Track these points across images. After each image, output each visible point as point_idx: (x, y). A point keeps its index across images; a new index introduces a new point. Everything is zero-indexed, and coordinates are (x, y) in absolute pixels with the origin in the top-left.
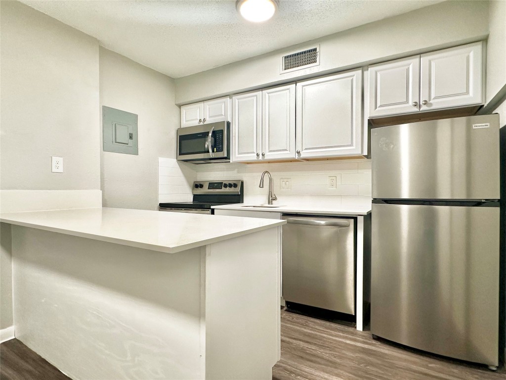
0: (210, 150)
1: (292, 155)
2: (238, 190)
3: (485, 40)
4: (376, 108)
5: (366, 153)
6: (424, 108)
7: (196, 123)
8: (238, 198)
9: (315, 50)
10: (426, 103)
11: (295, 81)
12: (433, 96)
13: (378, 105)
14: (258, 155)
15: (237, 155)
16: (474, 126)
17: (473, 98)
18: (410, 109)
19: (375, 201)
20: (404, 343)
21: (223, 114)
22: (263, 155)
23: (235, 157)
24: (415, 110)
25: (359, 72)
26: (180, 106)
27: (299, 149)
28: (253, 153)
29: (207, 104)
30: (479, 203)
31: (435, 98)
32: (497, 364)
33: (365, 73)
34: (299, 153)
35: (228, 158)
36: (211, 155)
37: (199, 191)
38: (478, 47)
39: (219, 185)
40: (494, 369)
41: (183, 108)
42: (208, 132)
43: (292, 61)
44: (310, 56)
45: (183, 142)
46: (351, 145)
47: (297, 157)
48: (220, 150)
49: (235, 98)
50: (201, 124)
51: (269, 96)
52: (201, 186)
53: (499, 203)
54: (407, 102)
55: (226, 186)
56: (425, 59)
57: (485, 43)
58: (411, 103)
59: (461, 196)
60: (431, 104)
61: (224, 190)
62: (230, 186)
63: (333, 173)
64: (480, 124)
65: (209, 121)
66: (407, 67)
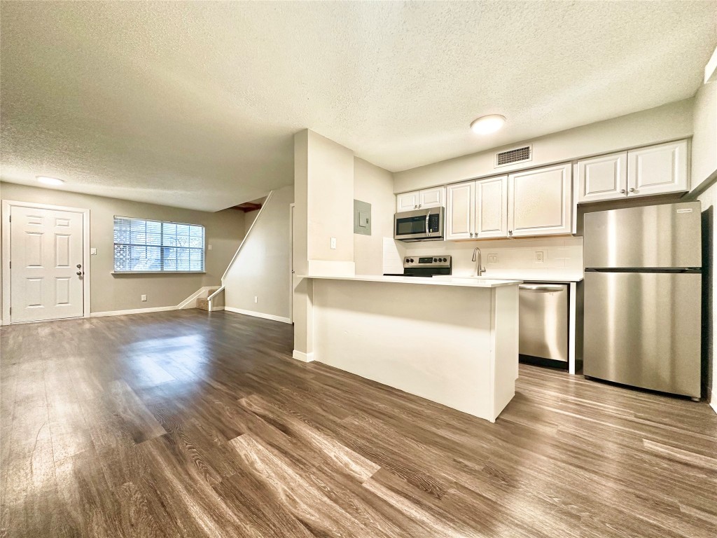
0: (427, 230)
1: (505, 234)
2: (447, 263)
3: (689, 139)
4: (585, 194)
5: (575, 232)
6: (631, 195)
7: (412, 209)
8: (447, 271)
9: (528, 148)
10: (633, 190)
11: (508, 174)
12: (640, 184)
13: (587, 192)
14: (471, 234)
15: (451, 235)
16: (678, 211)
17: (679, 186)
18: (617, 195)
19: (587, 270)
20: (612, 379)
21: (438, 200)
22: (476, 234)
23: (449, 236)
24: (623, 196)
25: (570, 165)
26: (396, 195)
27: (510, 229)
28: (467, 232)
29: (422, 192)
30: (683, 271)
31: (642, 186)
32: (700, 396)
33: (575, 166)
34: (511, 232)
35: (442, 237)
36: (428, 234)
37: (410, 265)
38: (684, 144)
39: (429, 260)
40: (697, 400)
41: (399, 196)
42: (426, 216)
43: (506, 157)
44: (524, 154)
45: (400, 224)
46: (561, 225)
47: (508, 236)
48: (437, 230)
49: (449, 188)
50: (417, 209)
51: (482, 186)
52: (412, 261)
53: (701, 271)
54: (615, 189)
55: (436, 260)
56: (632, 155)
57: (690, 141)
58: (619, 190)
59: (667, 265)
60: (638, 191)
61: (433, 264)
62: (440, 260)
63: (540, 249)
64: (684, 209)
65: (424, 207)
66: (614, 161)
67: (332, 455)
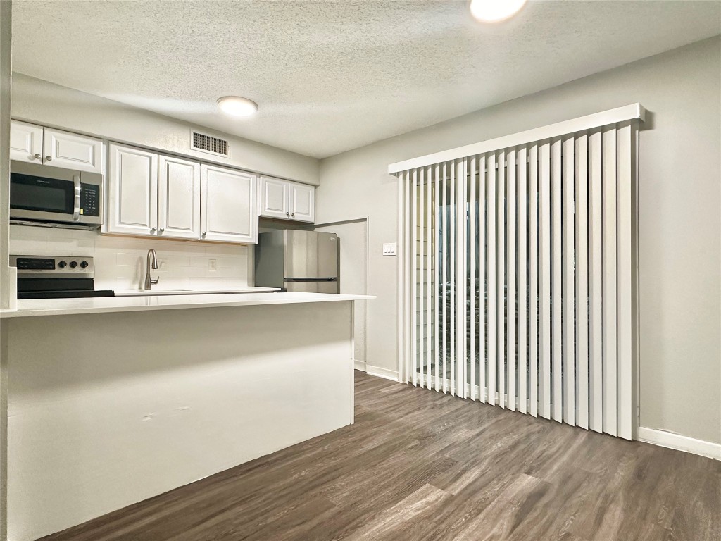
1: (197, 235)
3: (316, 187)
4: (265, 209)
5: (257, 242)
6: (291, 218)
9: (226, 142)
11: (201, 161)
12: (295, 211)
14: (153, 230)
17: (312, 218)
18: (284, 215)
21: (91, 161)
22: (160, 231)
23: (113, 225)
24: (286, 217)
25: (255, 177)
27: (204, 230)
28: (145, 225)
31: (296, 213)
33: (259, 179)
34: (204, 234)
36: (76, 217)
38: (313, 189)
39: (46, 263)
42: (72, 184)
43: (202, 142)
44: (220, 146)
48: (94, 214)
49: (114, 146)
50: (37, 161)
54: (281, 210)
55: (62, 265)
56: (291, 185)
58: (284, 212)
60: (294, 216)
61: (67, 271)
62: (74, 264)
65: (56, 162)
66: (282, 186)
67: (413, 514)
